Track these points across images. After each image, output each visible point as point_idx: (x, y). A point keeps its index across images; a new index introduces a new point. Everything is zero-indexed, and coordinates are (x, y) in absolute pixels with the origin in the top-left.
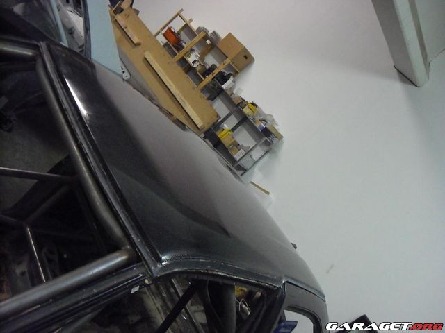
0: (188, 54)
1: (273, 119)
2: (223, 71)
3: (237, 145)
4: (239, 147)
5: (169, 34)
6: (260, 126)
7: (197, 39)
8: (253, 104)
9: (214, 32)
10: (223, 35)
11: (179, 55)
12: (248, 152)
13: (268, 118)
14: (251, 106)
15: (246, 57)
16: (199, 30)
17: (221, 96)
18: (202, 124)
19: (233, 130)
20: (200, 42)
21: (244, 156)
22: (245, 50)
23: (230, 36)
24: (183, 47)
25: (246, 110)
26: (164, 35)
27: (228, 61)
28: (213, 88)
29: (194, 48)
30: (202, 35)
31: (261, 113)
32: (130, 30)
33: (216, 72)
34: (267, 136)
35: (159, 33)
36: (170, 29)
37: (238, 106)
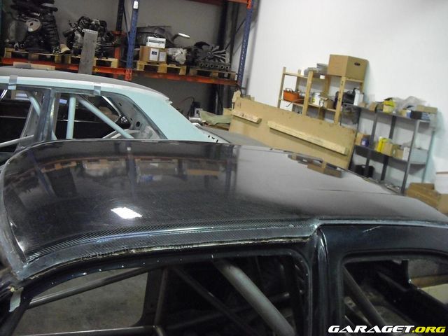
0: (311, 100)
1: (416, 99)
2: (346, 91)
3: (399, 147)
4: (401, 148)
5: (287, 95)
6: (407, 114)
7: (309, 82)
8: (388, 99)
9: (318, 65)
10: (326, 62)
11: (305, 106)
12: (411, 146)
13: (411, 102)
14: (387, 102)
15: (358, 64)
16: (306, 73)
17: (362, 114)
18: (344, 148)
19: (391, 136)
20: (313, 82)
21: (410, 153)
22: (351, 59)
23: (332, 58)
24: (303, 98)
25: (386, 109)
26: (284, 100)
27: (344, 79)
28: (351, 112)
29: (312, 91)
30: (311, 75)
31: (400, 102)
32: (248, 115)
33: (340, 96)
34: (418, 118)
35: (280, 101)
36: (286, 91)
37: (377, 112)
